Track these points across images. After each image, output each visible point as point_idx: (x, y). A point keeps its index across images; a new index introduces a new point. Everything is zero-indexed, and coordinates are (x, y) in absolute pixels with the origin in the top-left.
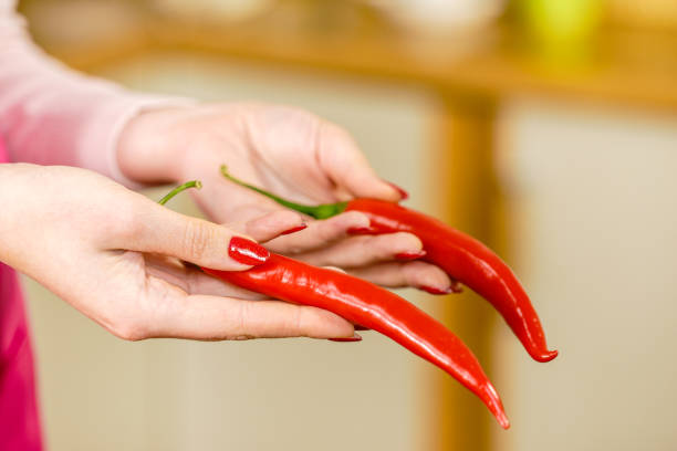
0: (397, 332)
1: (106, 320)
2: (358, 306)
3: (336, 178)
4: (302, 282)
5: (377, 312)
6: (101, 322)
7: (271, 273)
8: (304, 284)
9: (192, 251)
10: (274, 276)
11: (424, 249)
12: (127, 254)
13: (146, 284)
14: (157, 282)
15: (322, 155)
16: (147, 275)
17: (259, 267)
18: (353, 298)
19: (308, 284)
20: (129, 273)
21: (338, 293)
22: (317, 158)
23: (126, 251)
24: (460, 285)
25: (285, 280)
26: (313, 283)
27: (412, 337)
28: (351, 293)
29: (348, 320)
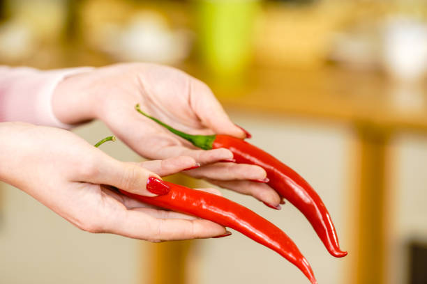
11: (268, 177)
22: (190, 104)
24: (285, 200)
26: (191, 199)
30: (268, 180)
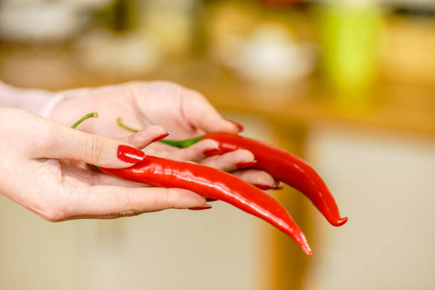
0: (233, 198)
1: (38, 207)
2: (206, 184)
3: (196, 124)
4: (168, 172)
5: (219, 187)
6: (34, 209)
7: (147, 168)
8: (169, 173)
9: (92, 156)
10: (149, 170)
12: (48, 161)
13: (63, 181)
14: (70, 179)
15: (185, 109)
16: (63, 175)
17: (139, 165)
18: (202, 179)
19: (172, 173)
20: (50, 173)
21: (193, 176)
22: (182, 112)
23: (48, 159)
25: (156, 172)
26: (175, 171)
27: (243, 201)
28: (201, 176)
29: (201, 194)
30: (256, 161)
